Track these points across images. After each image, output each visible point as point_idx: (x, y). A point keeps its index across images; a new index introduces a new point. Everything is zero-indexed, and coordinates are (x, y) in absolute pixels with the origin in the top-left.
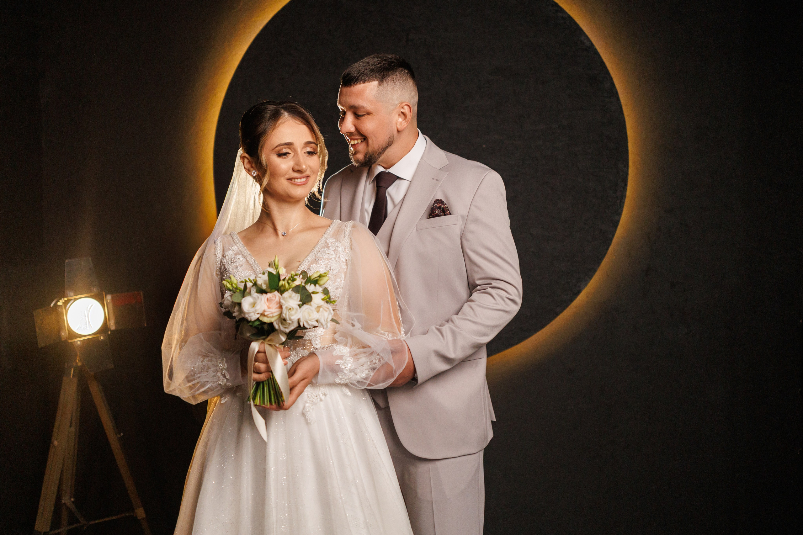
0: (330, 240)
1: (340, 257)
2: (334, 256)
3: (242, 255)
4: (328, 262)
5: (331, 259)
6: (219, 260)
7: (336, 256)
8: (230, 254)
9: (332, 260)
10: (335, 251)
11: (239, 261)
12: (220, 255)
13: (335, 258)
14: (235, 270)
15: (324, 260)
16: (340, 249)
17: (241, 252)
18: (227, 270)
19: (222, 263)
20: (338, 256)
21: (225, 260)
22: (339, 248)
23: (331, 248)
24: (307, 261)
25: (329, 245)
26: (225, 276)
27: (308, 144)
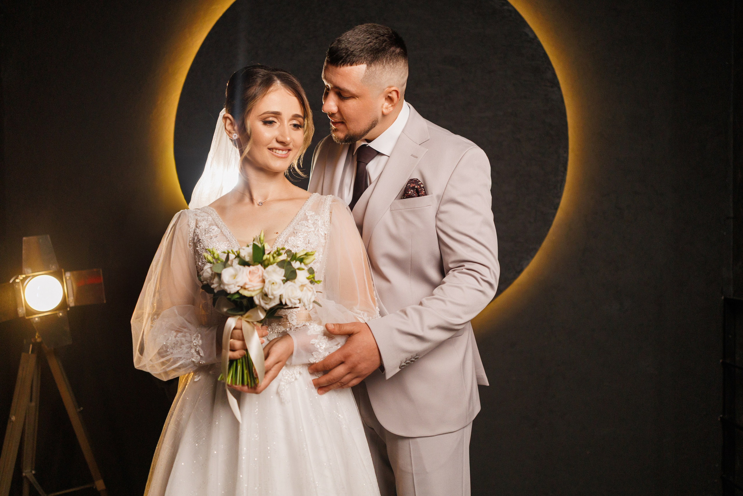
0: (309, 213)
1: (319, 230)
2: (313, 229)
3: (217, 226)
4: (306, 235)
5: (310, 232)
6: (192, 230)
7: (315, 229)
8: (203, 225)
9: (311, 233)
10: (314, 224)
11: (213, 232)
12: (193, 225)
13: (314, 232)
14: (209, 241)
15: (302, 233)
16: (319, 223)
17: (215, 223)
18: (200, 241)
19: (195, 234)
20: (317, 229)
21: (198, 231)
22: (318, 221)
23: (310, 221)
24: (285, 233)
25: (308, 218)
26: (199, 246)
27: (296, 116)
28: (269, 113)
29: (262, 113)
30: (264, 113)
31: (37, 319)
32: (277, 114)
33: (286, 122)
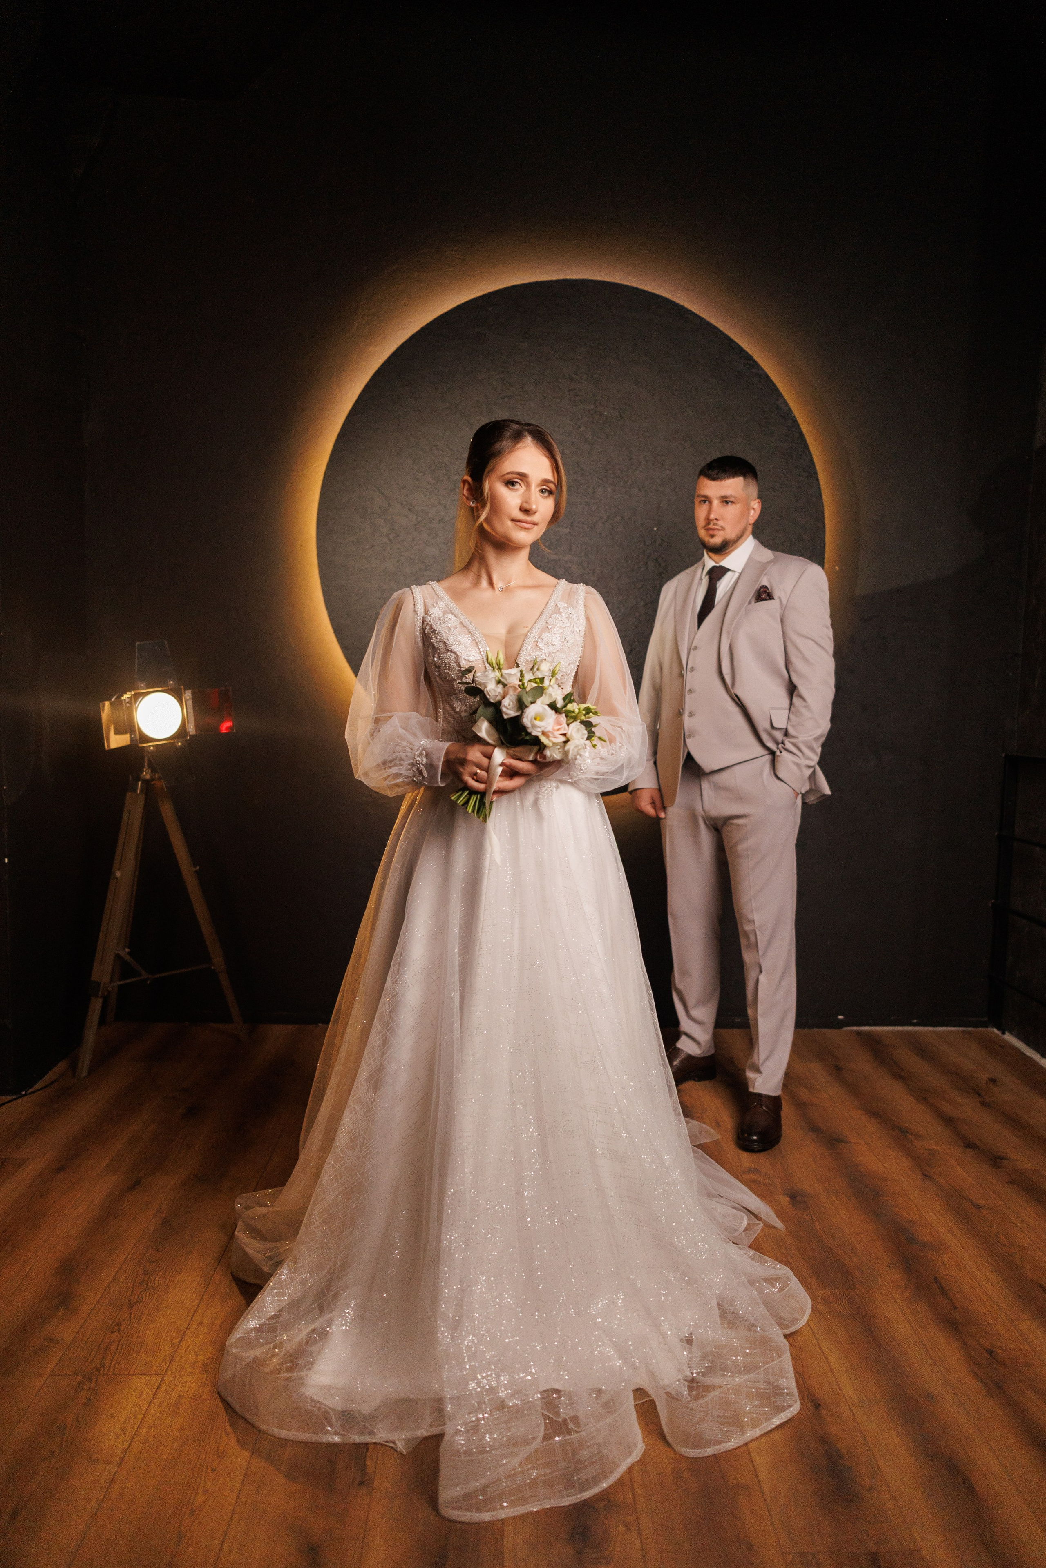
0: (562, 605)
1: (574, 626)
2: (568, 625)
3: (452, 613)
4: (562, 631)
5: (565, 627)
6: (420, 618)
7: (571, 625)
8: (436, 612)
9: (566, 629)
10: (568, 618)
11: (451, 621)
12: (421, 612)
13: (569, 627)
14: (448, 632)
15: (558, 629)
16: (574, 617)
17: (449, 610)
18: (436, 632)
19: (425, 623)
20: (572, 625)
21: (428, 619)
22: (573, 615)
23: (563, 614)
24: (537, 628)
25: (561, 611)
26: (434, 638)
27: (546, 482)
28: (513, 474)
29: (506, 473)
30: (508, 473)
31: (152, 748)
32: (523, 477)
33: (533, 486)
